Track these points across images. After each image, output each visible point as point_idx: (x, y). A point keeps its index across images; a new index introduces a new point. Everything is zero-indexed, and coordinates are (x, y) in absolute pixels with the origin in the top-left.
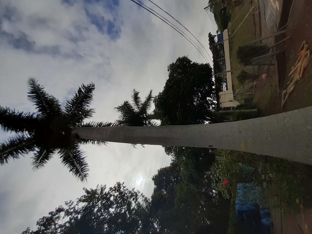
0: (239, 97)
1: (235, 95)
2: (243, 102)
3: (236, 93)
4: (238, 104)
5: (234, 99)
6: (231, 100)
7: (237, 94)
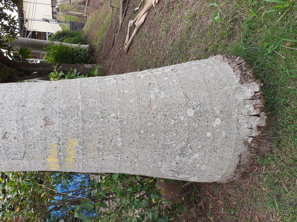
0: (61, 16)
1: (55, 10)
2: (67, 27)
3: (57, 7)
4: (60, 29)
5: (54, 18)
6: (48, 18)
7: (58, 10)
